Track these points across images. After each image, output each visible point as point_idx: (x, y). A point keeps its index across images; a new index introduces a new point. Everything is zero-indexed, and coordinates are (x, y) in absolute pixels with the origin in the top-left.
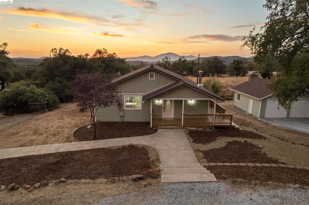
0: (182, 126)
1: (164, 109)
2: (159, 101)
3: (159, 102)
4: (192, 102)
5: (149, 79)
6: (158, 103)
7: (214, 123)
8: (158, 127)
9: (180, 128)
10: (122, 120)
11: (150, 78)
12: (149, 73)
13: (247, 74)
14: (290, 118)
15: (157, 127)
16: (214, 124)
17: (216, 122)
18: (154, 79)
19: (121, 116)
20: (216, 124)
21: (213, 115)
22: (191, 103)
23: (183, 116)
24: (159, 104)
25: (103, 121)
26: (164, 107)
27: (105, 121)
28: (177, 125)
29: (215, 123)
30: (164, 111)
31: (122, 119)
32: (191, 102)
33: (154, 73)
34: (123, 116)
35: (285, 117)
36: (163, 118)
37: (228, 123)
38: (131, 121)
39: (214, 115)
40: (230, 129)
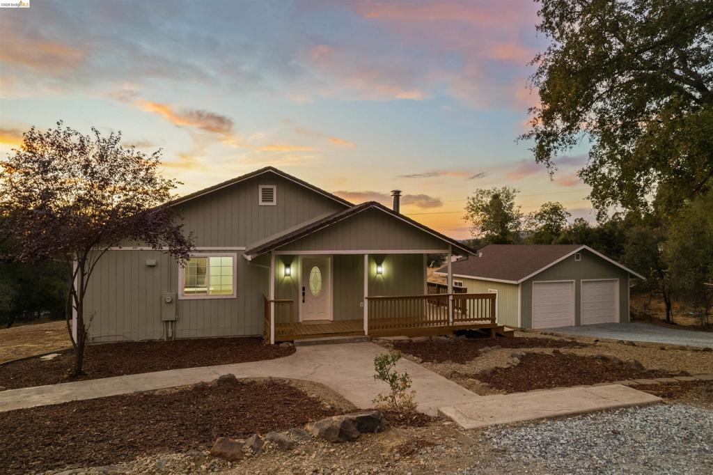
0: (366, 333)
1: (304, 294)
2: (288, 271)
3: (289, 273)
4: (381, 271)
5: (261, 203)
6: (286, 275)
7: (451, 319)
8: (296, 341)
9: (361, 341)
10: (170, 335)
11: (263, 201)
12: (261, 187)
13: (443, 262)
14: (583, 326)
15: (292, 342)
16: (451, 324)
17: (456, 318)
18: (274, 203)
19: (167, 322)
20: (456, 323)
21: (448, 296)
22: (377, 273)
23: (366, 302)
24: (289, 277)
25: (104, 340)
26: (304, 289)
27: (113, 340)
28: (353, 333)
29: (454, 320)
30: (304, 301)
31: (170, 330)
32: (380, 269)
33: (275, 188)
34: (174, 319)
35: (573, 324)
36: (300, 321)
37: (486, 319)
38: (200, 335)
39: (451, 298)
40: (494, 336)
